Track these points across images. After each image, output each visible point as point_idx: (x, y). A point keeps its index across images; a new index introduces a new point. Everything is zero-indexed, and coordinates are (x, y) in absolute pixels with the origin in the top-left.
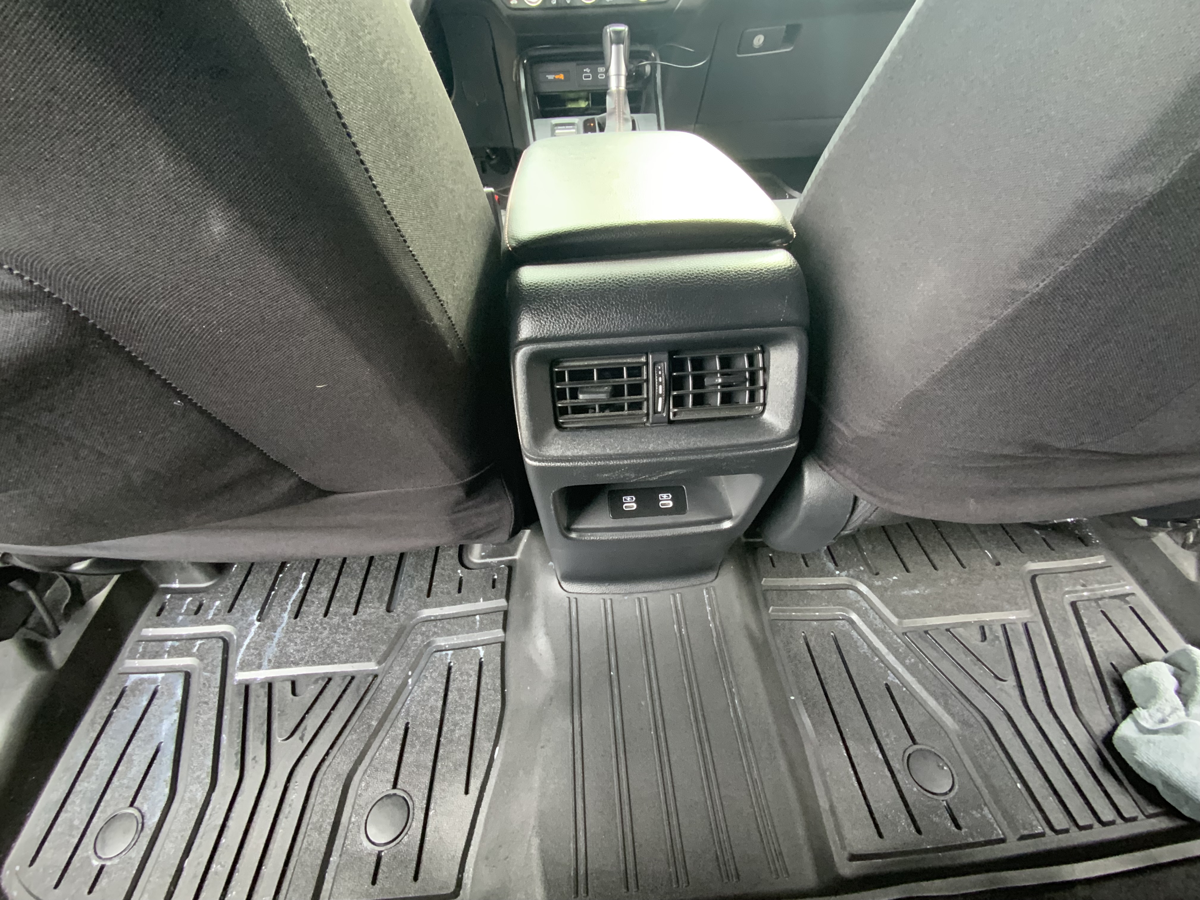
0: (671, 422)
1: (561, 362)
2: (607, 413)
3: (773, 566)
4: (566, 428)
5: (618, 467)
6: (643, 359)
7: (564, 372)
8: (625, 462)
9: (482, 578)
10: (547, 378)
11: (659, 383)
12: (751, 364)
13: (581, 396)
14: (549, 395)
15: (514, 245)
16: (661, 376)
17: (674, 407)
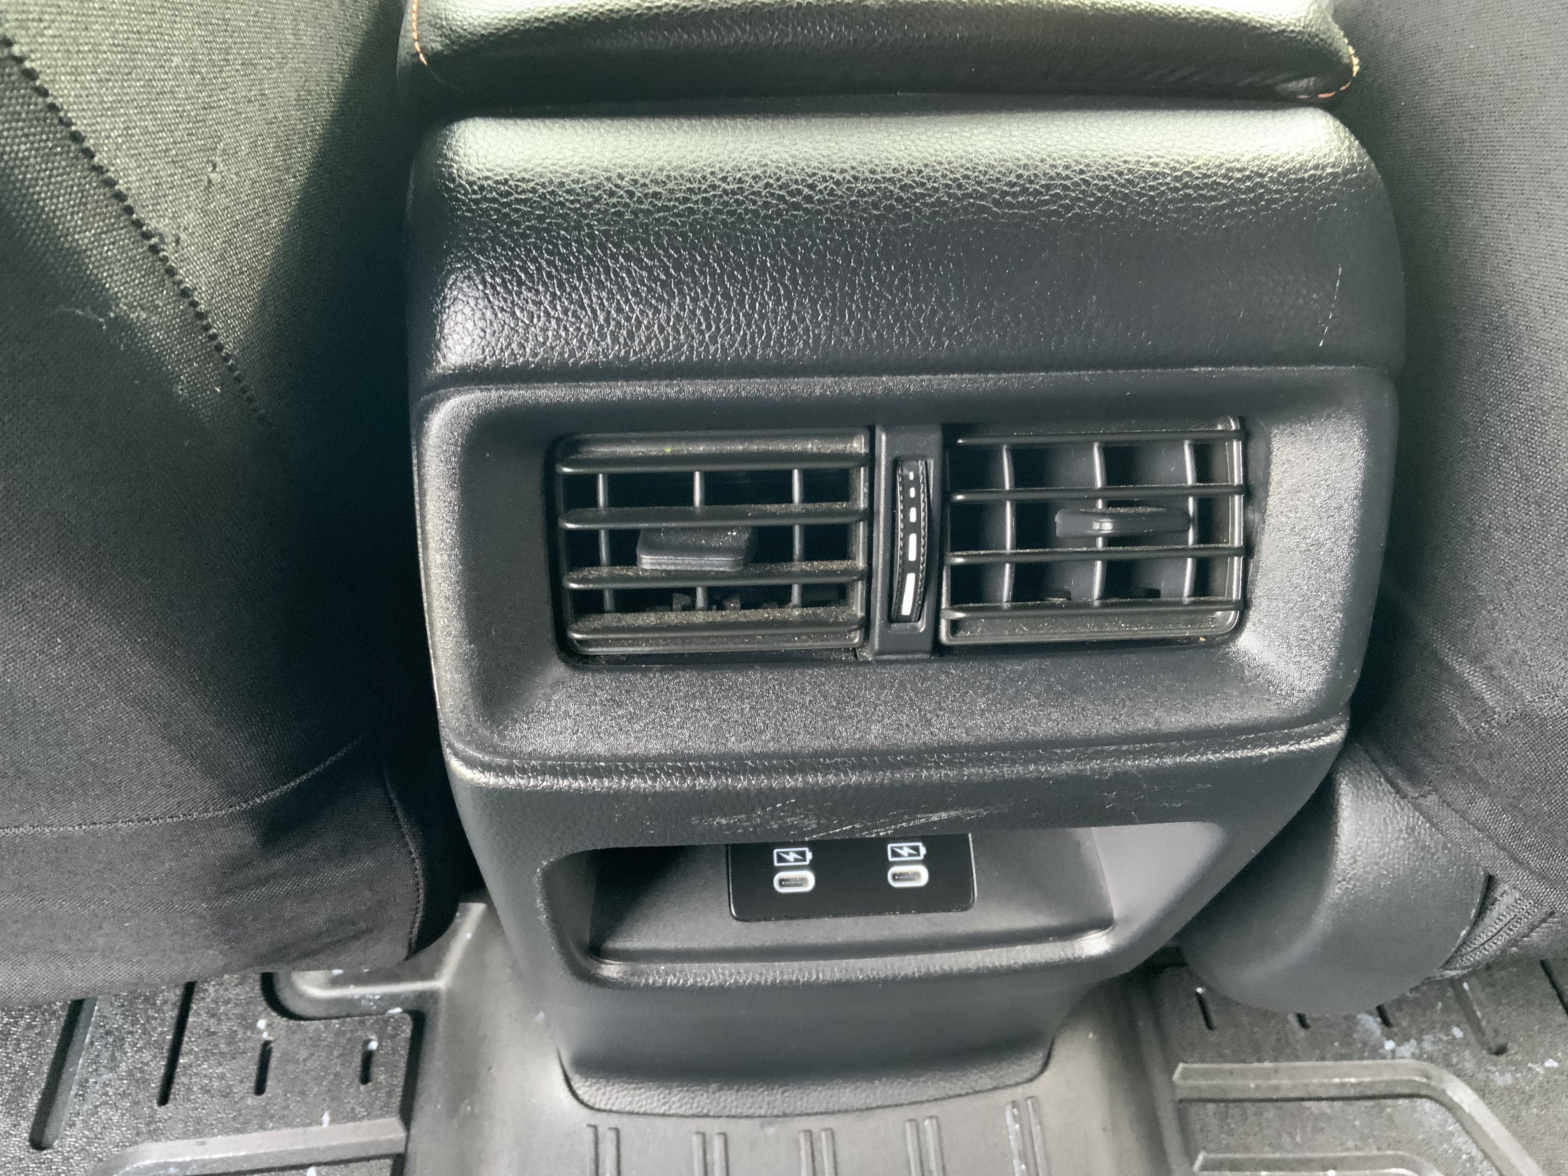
0: (939, 650)
1: (587, 442)
2: (733, 613)
3: (1209, 1026)
4: (594, 658)
5: (764, 798)
6: (858, 446)
7: (595, 477)
8: (790, 782)
9: (330, 1049)
10: (532, 498)
11: (910, 528)
12: (1204, 471)
13: (647, 562)
14: (540, 553)
15: (438, 46)
16: (916, 502)
17: (956, 601)
